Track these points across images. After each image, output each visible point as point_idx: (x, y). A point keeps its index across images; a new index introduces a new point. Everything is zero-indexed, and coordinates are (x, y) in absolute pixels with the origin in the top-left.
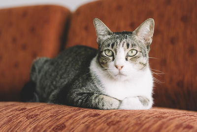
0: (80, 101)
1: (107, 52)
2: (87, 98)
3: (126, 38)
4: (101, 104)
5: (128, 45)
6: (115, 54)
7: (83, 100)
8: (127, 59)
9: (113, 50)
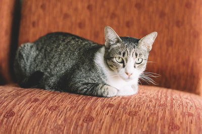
0: (85, 90)
1: (117, 59)
2: (93, 88)
3: (134, 48)
4: (106, 93)
5: (136, 55)
6: (125, 62)
7: (88, 90)
8: (135, 67)
9: (124, 58)
